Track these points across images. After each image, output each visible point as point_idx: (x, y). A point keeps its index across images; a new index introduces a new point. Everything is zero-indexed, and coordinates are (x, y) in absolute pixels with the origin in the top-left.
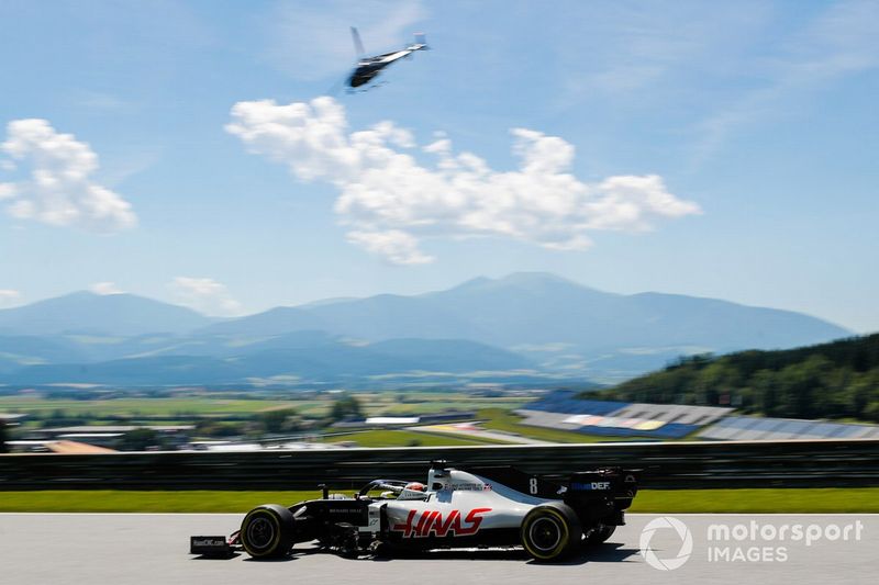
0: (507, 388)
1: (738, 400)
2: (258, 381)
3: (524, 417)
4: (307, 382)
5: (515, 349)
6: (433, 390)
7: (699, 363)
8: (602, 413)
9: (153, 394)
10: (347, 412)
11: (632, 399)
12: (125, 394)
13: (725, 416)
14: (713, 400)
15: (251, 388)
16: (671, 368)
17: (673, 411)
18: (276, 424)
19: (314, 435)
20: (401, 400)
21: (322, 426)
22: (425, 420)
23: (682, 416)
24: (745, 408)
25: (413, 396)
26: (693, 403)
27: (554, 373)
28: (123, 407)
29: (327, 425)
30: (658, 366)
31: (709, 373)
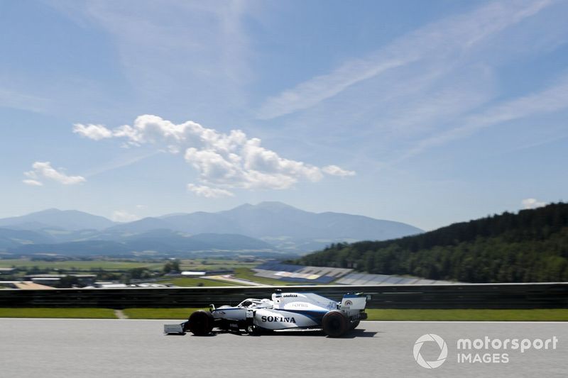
0: (258, 258)
1: (355, 265)
2: (136, 254)
3: (256, 272)
4: (160, 254)
5: (262, 239)
6: (221, 258)
7: (340, 246)
8: (292, 271)
9: (84, 259)
10: (173, 269)
11: (307, 265)
12: (71, 259)
13: (349, 273)
14: (345, 266)
15: (133, 256)
16: (327, 249)
17: (325, 270)
18: (137, 275)
19: (154, 280)
20: (204, 263)
21: (159, 276)
22: (208, 273)
23: (329, 272)
24: (360, 269)
25: (210, 261)
26: (335, 266)
27: (280, 251)
28: (67, 266)
29: (162, 275)
30: (321, 248)
31: (344, 252)
